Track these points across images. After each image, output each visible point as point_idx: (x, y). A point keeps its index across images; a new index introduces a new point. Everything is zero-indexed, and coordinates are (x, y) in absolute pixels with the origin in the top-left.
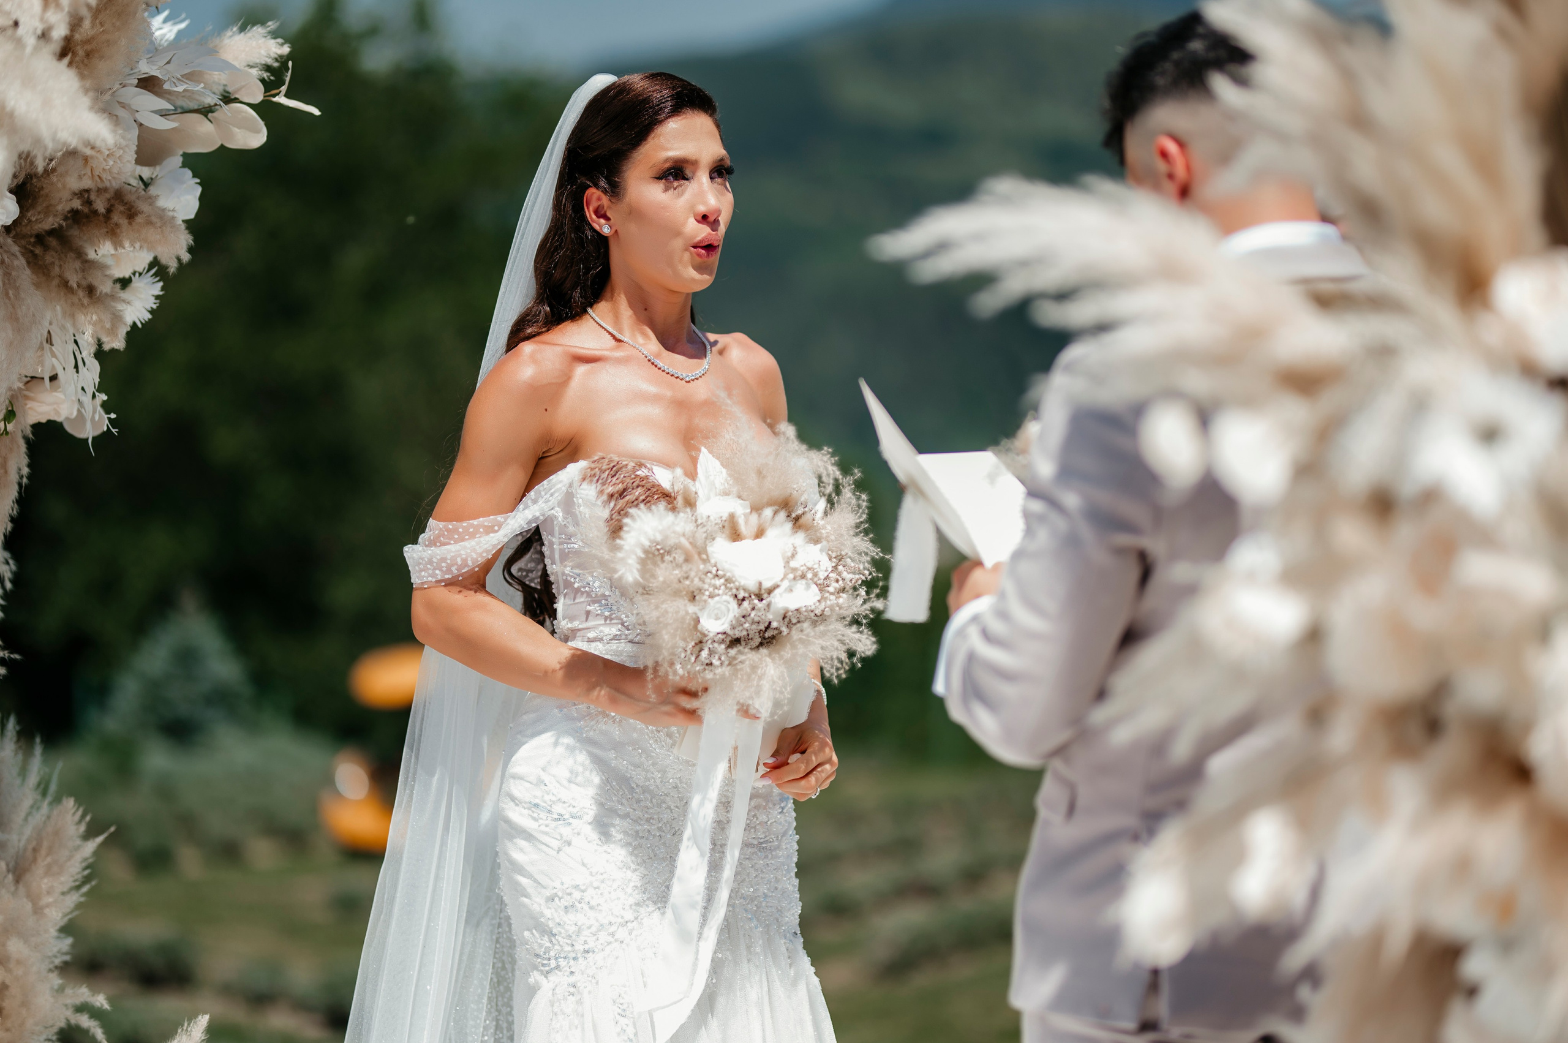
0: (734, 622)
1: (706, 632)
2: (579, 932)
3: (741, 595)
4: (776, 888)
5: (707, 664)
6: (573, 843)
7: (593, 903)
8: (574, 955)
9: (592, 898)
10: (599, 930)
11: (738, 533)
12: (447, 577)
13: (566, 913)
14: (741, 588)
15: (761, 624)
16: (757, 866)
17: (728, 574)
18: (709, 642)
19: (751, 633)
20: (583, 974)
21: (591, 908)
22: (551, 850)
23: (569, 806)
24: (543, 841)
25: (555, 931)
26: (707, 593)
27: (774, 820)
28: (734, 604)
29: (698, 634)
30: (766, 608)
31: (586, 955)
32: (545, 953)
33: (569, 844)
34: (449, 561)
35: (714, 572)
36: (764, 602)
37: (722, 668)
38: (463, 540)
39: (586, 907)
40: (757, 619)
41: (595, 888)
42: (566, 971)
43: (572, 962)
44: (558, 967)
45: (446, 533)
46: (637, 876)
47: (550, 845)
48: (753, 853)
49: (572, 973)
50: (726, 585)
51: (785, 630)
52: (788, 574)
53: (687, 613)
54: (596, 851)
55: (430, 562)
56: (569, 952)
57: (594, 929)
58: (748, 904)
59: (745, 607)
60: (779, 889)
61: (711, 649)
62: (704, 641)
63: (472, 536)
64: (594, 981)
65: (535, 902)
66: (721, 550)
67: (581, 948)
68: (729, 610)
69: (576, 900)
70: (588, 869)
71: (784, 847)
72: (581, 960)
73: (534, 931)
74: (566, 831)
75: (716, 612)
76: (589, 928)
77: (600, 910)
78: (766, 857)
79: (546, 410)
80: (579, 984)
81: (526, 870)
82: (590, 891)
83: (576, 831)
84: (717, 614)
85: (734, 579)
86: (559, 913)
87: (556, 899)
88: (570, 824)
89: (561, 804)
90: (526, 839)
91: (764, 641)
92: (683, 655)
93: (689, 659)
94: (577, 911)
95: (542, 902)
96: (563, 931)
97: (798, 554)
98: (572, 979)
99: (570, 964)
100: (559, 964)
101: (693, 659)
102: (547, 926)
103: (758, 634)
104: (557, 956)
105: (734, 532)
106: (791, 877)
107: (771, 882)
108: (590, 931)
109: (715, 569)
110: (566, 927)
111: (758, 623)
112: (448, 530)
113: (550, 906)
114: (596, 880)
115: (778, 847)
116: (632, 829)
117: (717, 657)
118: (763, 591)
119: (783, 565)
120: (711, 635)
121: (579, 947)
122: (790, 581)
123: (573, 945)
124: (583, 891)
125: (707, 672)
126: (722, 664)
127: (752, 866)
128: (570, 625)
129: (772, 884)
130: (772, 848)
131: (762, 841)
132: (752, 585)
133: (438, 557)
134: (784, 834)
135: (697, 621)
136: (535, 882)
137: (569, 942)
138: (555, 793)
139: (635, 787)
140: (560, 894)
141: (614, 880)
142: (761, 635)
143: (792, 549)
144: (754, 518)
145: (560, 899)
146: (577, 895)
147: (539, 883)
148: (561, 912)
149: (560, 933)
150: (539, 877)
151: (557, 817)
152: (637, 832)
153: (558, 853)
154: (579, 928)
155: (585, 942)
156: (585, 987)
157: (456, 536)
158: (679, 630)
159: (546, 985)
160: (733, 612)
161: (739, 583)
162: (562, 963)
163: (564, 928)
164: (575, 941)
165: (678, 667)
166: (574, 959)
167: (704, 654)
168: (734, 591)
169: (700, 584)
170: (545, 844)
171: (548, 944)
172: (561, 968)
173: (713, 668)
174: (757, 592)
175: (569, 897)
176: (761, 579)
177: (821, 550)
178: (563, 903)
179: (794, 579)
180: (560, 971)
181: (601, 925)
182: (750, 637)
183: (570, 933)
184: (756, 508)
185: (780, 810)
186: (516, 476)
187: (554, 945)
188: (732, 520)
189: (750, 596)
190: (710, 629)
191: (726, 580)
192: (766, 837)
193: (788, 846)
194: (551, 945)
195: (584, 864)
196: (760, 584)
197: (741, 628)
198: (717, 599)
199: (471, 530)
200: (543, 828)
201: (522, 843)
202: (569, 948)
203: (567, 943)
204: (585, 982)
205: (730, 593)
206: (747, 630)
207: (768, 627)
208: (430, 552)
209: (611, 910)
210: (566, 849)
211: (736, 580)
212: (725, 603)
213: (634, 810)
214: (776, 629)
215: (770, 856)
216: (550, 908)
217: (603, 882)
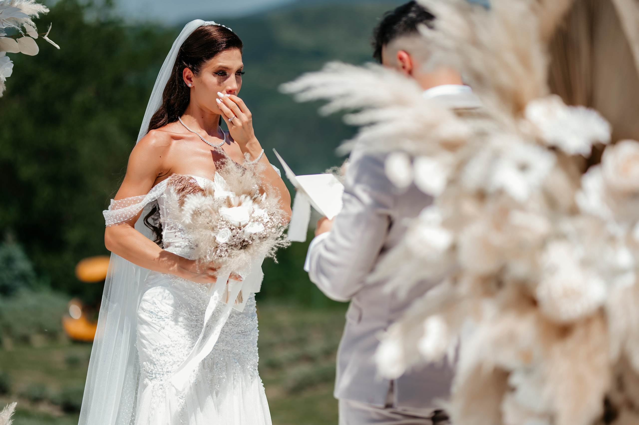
0: (230, 238)
1: (219, 243)
2: (165, 364)
3: (233, 227)
4: (248, 351)
5: (220, 256)
6: (165, 328)
7: (171, 353)
8: (163, 373)
9: (171, 351)
10: (173, 364)
11: (231, 204)
12: (119, 222)
13: (161, 356)
14: (232, 225)
15: (241, 239)
16: (240, 342)
17: (227, 219)
18: (220, 247)
19: (237, 243)
20: (166, 381)
21: (171, 355)
22: (156, 330)
23: (165, 313)
24: (154, 327)
25: (156, 363)
26: (219, 227)
27: (249, 324)
28: (229, 231)
29: (216, 243)
30: (242, 233)
31: (167, 373)
32: (151, 371)
33: (164, 328)
34: (120, 216)
35: (221, 219)
36: (242, 230)
37: (225, 257)
38: (125, 206)
39: (169, 354)
40: (239, 237)
41: (173, 347)
42: (159, 379)
43: (161, 376)
44: (156, 377)
45: (118, 204)
46: (190, 343)
47: (156, 328)
48: (239, 336)
49: (161, 380)
50: (226, 224)
51: (250, 242)
52: (251, 219)
53: (211, 235)
54: (174, 332)
55: (112, 216)
56: (161, 372)
57: (171, 363)
58: (236, 356)
59: (234, 232)
60: (249, 351)
61: (221, 250)
62: (218, 246)
63: (129, 205)
64: (170, 384)
65: (149, 351)
66: (224, 211)
67: (166, 370)
68: (228, 234)
69: (165, 351)
70: (171, 339)
71: (252, 335)
72: (165, 375)
73: (147, 362)
74: (163, 323)
75: (223, 235)
76: (170, 362)
77: (174, 356)
78: (244, 338)
79: (160, 157)
80: (164, 385)
81: (146, 338)
82: (171, 348)
83: (167, 323)
84: (223, 236)
85: (229, 222)
86: (158, 356)
87: (157, 350)
88: (164, 320)
89: (161, 312)
90: (146, 325)
91: (242, 247)
92: (210, 253)
93: (212, 254)
94: (165, 355)
95: (152, 351)
96: (159, 363)
97: (255, 212)
98: (161, 383)
99: (161, 377)
100: (156, 376)
101: (214, 254)
102: (152, 361)
103: (240, 244)
104: (156, 373)
105: (229, 204)
106: (255, 347)
107: (246, 348)
108: (169, 364)
109: (222, 218)
110: (160, 361)
111: (240, 239)
112: (119, 203)
113: (154, 353)
114: (173, 344)
115: (250, 334)
116: (190, 324)
117: (223, 253)
118: (241, 226)
119: (249, 216)
120: (221, 244)
121: (165, 370)
122: (252, 222)
123: (162, 369)
124: (168, 348)
125: (219, 259)
126: (225, 256)
127: (238, 341)
128: (168, 241)
129: (246, 349)
130: (247, 335)
131: (243, 331)
132: (237, 224)
133: (115, 214)
134: (253, 329)
135: (215, 238)
136: (149, 342)
137: (161, 367)
138: (159, 308)
139: (192, 307)
140: (159, 348)
141: (180, 344)
142: (241, 245)
143: (252, 210)
144: (237, 198)
145: (159, 350)
146: (165, 349)
147: (151, 343)
148: (159, 356)
149: (158, 364)
150: (150, 341)
151: (159, 317)
152: (192, 325)
153: (159, 332)
154: (166, 362)
155: (168, 368)
156: (167, 386)
157: (122, 205)
158: (208, 242)
159: (151, 384)
160: (229, 235)
161: (232, 223)
162: (158, 376)
163: (159, 362)
164: (163, 367)
165: (208, 257)
166: (163, 374)
167: (218, 251)
168: (230, 226)
169: (216, 224)
170: (154, 328)
171: (152, 368)
172: (157, 378)
173: (222, 258)
174: (239, 227)
175: (162, 350)
176: (240, 221)
177: (265, 212)
178: (160, 352)
179: (254, 221)
180: (157, 379)
181: (174, 362)
182: (237, 245)
183: (162, 364)
184: (238, 195)
185: (252, 320)
186: (148, 182)
187: (155, 368)
188: (228, 199)
189: (236, 228)
190: (220, 242)
191: (226, 222)
192: (245, 330)
193: (254, 334)
194: (153, 369)
195: (169, 337)
196: (240, 223)
197: (233, 241)
198: (223, 229)
199: (128, 202)
200: (154, 321)
201: (145, 327)
202: (161, 370)
203: (160, 368)
204: (167, 384)
205: (228, 227)
206: (235, 242)
207: (244, 241)
208: (112, 212)
209: (178, 356)
210: (162, 330)
211: (230, 222)
212: (226, 231)
213: (191, 316)
214: (247, 241)
215: (246, 338)
216: (154, 354)
217: (176, 344)
